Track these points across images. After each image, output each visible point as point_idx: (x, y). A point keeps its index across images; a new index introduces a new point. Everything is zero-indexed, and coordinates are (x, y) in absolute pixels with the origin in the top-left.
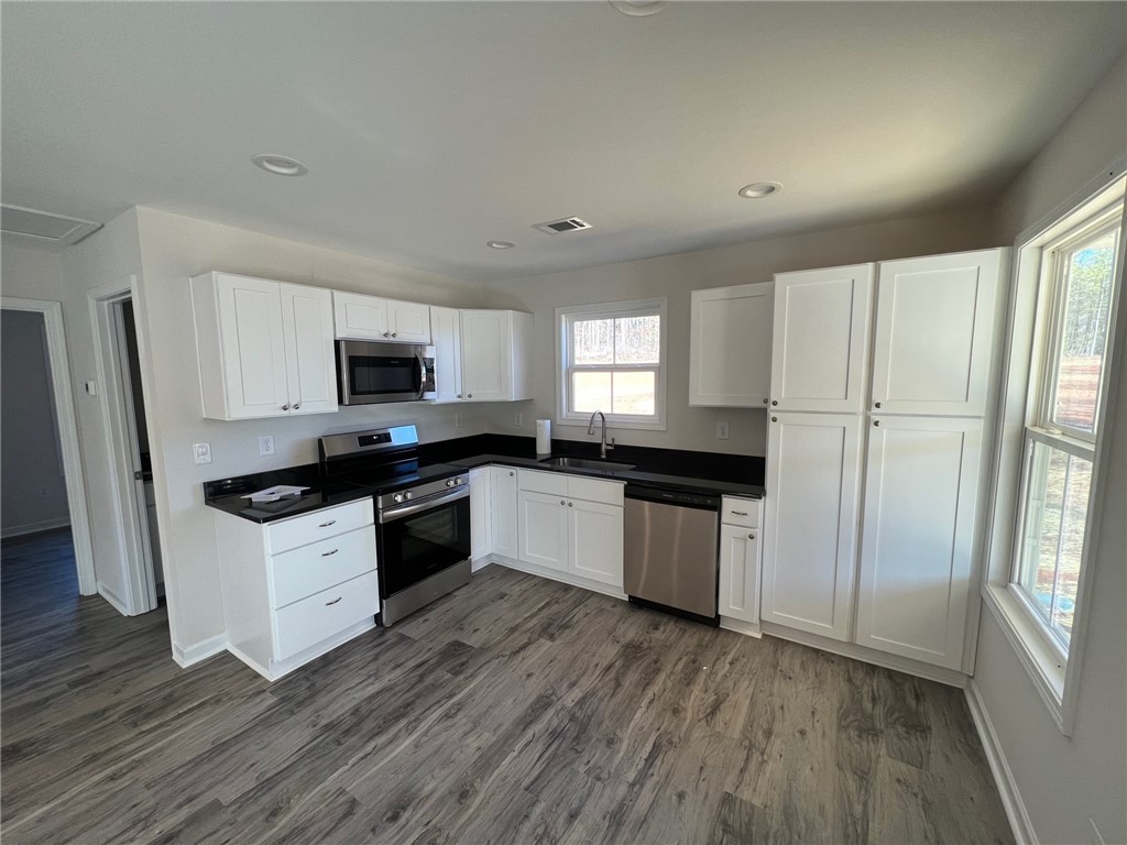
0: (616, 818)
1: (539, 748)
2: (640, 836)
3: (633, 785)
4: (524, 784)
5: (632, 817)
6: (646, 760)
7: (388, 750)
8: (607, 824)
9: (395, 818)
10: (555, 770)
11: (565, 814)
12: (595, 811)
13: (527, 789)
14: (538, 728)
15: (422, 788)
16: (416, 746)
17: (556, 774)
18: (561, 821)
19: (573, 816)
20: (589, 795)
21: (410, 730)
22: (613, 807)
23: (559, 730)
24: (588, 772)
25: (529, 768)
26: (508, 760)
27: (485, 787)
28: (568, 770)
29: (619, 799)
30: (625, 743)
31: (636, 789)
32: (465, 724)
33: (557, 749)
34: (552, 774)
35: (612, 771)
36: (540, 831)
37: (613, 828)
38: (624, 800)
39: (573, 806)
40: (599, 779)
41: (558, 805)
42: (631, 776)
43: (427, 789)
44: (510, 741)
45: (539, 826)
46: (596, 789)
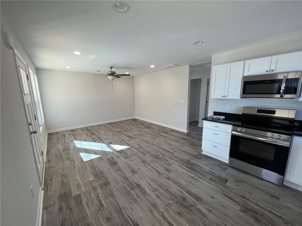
0: (155, 206)
1: (180, 194)
2: (148, 209)
3: (162, 214)
4: (168, 189)
5: (153, 210)
6: (170, 222)
7: (182, 168)
8: (154, 203)
9: (166, 170)
10: (172, 196)
11: (159, 195)
12: (158, 202)
13: (167, 189)
14: (187, 195)
15: (171, 173)
16: (182, 172)
17: (170, 196)
18: (157, 194)
19: (158, 196)
20: (163, 202)
21: (188, 171)
22: (157, 206)
23: (186, 200)
24: (169, 203)
25: (173, 190)
26: (176, 187)
27: (169, 182)
28: (171, 199)
29: (159, 208)
30: (179, 219)
31: (161, 214)
32: (189, 180)
33: (178, 198)
34: (170, 195)
35: (168, 210)
36: (156, 189)
37: (152, 204)
38: (159, 209)
39: (160, 197)
40: (166, 205)
41: (162, 194)
42: (165, 214)
43: (171, 174)
44: (182, 188)
45: (158, 189)
46: (164, 204)
